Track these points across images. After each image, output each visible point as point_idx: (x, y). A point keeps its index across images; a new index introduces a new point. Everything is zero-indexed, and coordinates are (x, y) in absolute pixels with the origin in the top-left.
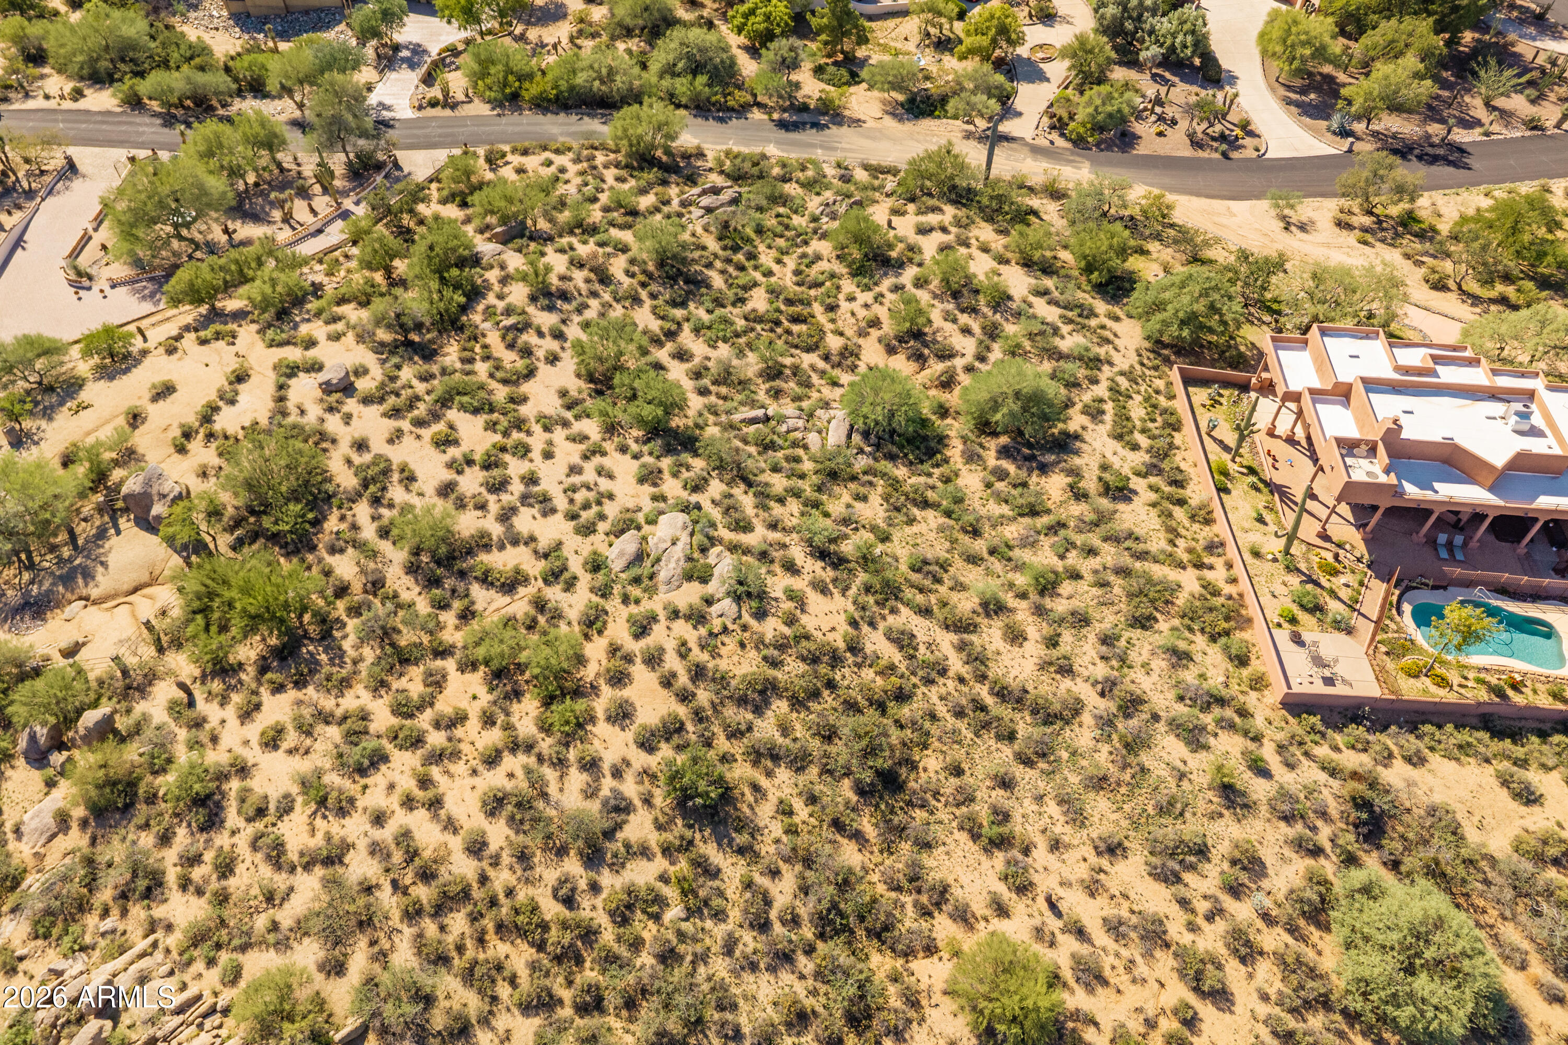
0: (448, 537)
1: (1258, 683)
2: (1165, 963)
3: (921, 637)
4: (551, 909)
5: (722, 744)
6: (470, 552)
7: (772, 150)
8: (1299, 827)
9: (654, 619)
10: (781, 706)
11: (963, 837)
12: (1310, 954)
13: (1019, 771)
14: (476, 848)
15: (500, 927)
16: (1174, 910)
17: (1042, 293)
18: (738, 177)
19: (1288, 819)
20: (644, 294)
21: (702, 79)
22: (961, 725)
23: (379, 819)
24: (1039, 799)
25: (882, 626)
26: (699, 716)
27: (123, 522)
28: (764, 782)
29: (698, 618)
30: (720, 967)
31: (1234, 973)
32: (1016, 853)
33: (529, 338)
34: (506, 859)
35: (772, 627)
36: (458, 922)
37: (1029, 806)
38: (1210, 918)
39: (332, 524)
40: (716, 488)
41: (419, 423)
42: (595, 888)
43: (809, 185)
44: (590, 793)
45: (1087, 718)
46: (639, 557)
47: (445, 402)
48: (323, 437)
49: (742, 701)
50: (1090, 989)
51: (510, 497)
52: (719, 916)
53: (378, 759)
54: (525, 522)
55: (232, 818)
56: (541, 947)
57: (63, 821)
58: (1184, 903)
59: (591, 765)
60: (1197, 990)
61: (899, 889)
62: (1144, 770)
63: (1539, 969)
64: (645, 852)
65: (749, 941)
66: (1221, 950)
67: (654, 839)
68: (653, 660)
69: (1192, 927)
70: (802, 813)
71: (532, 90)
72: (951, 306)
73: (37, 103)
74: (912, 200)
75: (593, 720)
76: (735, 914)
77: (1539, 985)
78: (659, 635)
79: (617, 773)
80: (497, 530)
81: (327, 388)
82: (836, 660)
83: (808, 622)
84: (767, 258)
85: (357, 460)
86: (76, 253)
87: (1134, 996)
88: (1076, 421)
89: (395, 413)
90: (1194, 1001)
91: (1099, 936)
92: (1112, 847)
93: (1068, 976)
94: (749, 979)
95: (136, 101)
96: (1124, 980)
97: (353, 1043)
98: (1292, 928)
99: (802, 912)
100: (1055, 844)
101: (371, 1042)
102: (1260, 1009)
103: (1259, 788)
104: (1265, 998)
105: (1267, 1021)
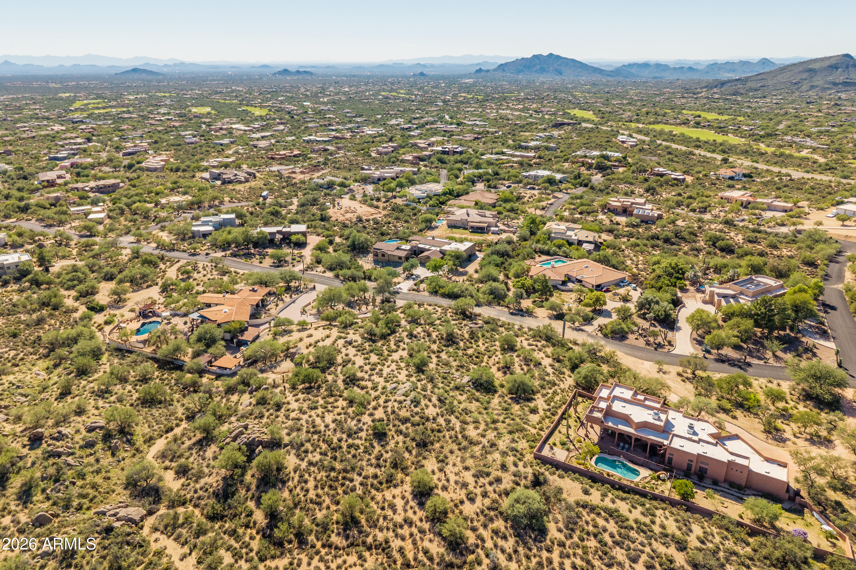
0: (354, 375)
2: (464, 491)
3: (453, 422)
4: (335, 441)
5: (391, 426)
6: (358, 380)
7: (503, 319)
8: (517, 478)
9: (391, 400)
10: (409, 425)
12: (501, 501)
13: (456, 451)
14: (327, 426)
15: (323, 440)
16: (473, 483)
17: (552, 366)
18: (486, 323)
19: (515, 475)
20: (438, 342)
21: (492, 296)
22: (450, 441)
23: (310, 416)
25: (444, 417)
26: (388, 420)
27: (288, 359)
28: (395, 436)
29: (400, 403)
30: (364, 463)
31: (479, 499)
32: (444, 464)
33: (401, 344)
34: (331, 430)
35: (417, 410)
36: (316, 437)
37: (454, 457)
38: (481, 487)
39: (332, 369)
40: (424, 382)
41: (363, 354)
42: (346, 441)
43: (507, 329)
44: (355, 425)
45: (481, 446)
46: (395, 388)
47: (371, 351)
48: (340, 352)
49: (400, 420)
50: (443, 491)
51: (374, 372)
52: (370, 454)
53: (316, 408)
54: (374, 377)
55: (283, 410)
56: (329, 446)
57: (250, 404)
58: (476, 482)
59: (359, 421)
60: (468, 498)
61: (413, 464)
62: (486, 458)
63: (560, 524)
64: (361, 439)
65: (374, 461)
66: (479, 493)
67: (364, 437)
68: (385, 408)
69: (475, 487)
70: (400, 445)
71: (442, 291)
72: (522, 363)
73: (314, 272)
74: (533, 338)
75: (365, 414)
76: (373, 456)
77: (558, 527)
78: (390, 403)
79: (364, 424)
80: (366, 377)
81: (346, 342)
82: (429, 420)
83: (426, 411)
85: (344, 358)
86: (306, 306)
87: (452, 495)
88: (537, 396)
89: (359, 351)
90: (465, 499)
91: (452, 482)
92: (467, 468)
93: (440, 487)
94: (369, 467)
95: (337, 276)
96: (451, 492)
97: (286, 445)
98: (500, 495)
99: (389, 461)
100: (454, 465)
101: (289, 447)
102: (481, 506)
103: (512, 469)
104: (483, 505)
105: (481, 509)
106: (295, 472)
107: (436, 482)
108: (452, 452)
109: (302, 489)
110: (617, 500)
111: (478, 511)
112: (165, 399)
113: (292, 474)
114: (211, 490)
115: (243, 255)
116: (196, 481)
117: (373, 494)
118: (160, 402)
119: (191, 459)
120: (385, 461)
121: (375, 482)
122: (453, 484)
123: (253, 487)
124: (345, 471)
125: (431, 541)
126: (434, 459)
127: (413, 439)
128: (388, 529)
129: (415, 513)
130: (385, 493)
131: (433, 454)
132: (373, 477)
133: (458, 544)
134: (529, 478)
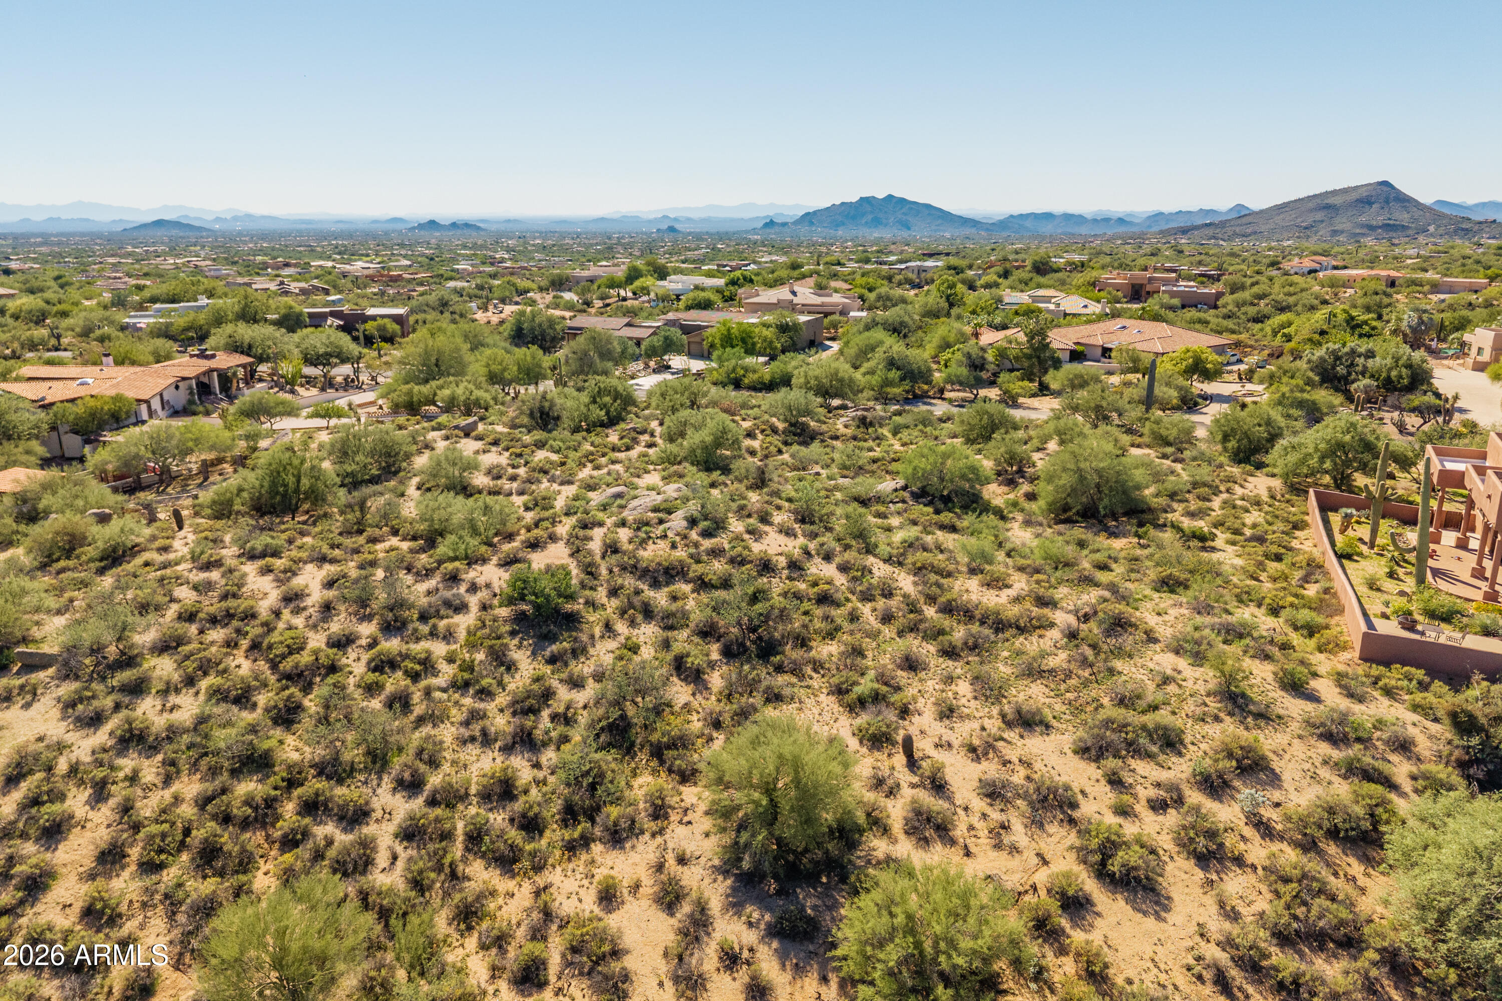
1: (1332, 647)
3: (880, 572)
4: (314, 649)
5: (599, 594)
8: (1353, 751)
9: (601, 524)
10: (683, 587)
11: (829, 700)
12: (1336, 884)
13: (937, 661)
14: (292, 598)
15: (255, 646)
16: (1102, 788)
17: (1168, 457)
19: (1330, 737)
20: (761, 437)
22: (886, 629)
24: (950, 680)
25: (838, 560)
26: (590, 574)
28: (621, 627)
30: (447, 733)
31: (1181, 875)
34: (310, 611)
35: (714, 542)
38: (1158, 806)
39: (390, 483)
41: (509, 449)
42: (373, 645)
44: (432, 593)
48: (428, 448)
52: (484, 694)
58: (1115, 781)
59: (452, 579)
60: (1102, 873)
61: (718, 725)
62: (1112, 672)
64: (448, 636)
65: (501, 722)
66: (1166, 843)
67: (466, 632)
68: (576, 541)
69: (1123, 811)
70: (646, 654)
75: (484, 561)
76: (502, 699)
78: (597, 531)
79: (473, 589)
80: (512, 486)
81: (455, 429)
82: (769, 569)
83: (755, 546)
85: (441, 457)
87: (992, 862)
88: (1169, 516)
89: (493, 443)
90: (1091, 886)
91: (966, 794)
92: (1028, 722)
93: (897, 826)
94: (473, 750)
96: (982, 844)
98: (1310, 847)
99: (583, 718)
100: (947, 713)
102: (1217, 926)
103: (1294, 707)
104: (1233, 916)
105: (1227, 943)
107: (870, 796)
108: (911, 664)
111: (1213, 953)
117: (472, 888)
120: (565, 719)
121: (498, 819)
122: (979, 804)
126: (829, 702)
127: (707, 632)
130: (554, 876)
131: (817, 681)
132: (486, 796)
134: (1423, 746)
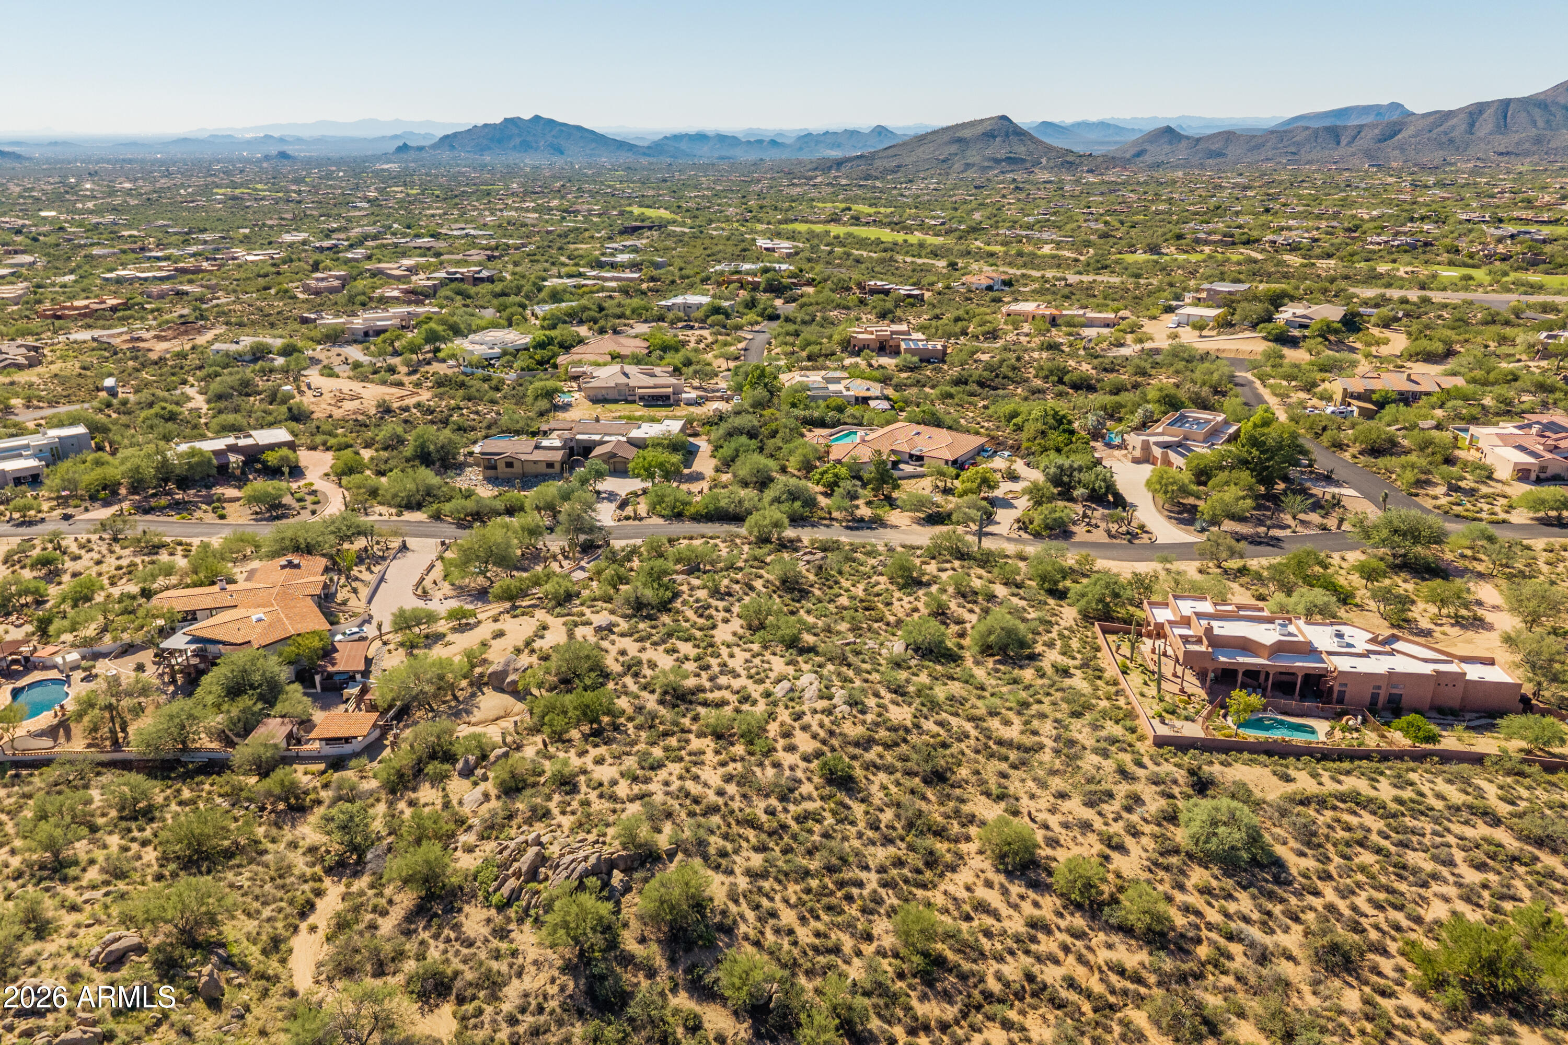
1: (1141, 738)
2: (1092, 838)
3: (953, 723)
4: (764, 818)
5: (847, 761)
6: (694, 694)
7: (843, 539)
8: (1162, 787)
9: (804, 713)
10: (878, 749)
11: (983, 798)
12: (1169, 835)
13: (1011, 772)
14: (720, 793)
15: (738, 822)
16: (1097, 817)
17: (1013, 595)
18: (824, 550)
19: (1155, 783)
20: (775, 596)
21: (797, 504)
22: (980, 757)
23: (667, 784)
24: (1023, 781)
25: (931, 719)
26: (832, 750)
27: (485, 690)
28: (872, 777)
29: (829, 712)
30: (856, 843)
31: (1129, 842)
32: (1012, 801)
33: (711, 612)
34: (737, 798)
35: (869, 718)
36: (716, 820)
37: (1017, 784)
38: (1115, 820)
39: (612, 685)
40: (830, 667)
41: (655, 644)
42: (786, 810)
43: (868, 554)
44: (779, 776)
45: (1047, 750)
46: (792, 691)
47: (666, 636)
48: (600, 650)
49: (857, 744)
50: (1054, 848)
51: (713, 672)
52: (853, 823)
53: (661, 765)
54: (723, 680)
55: (584, 789)
56: (759, 830)
57: (486, 797)
58: (1100, 814)
59: (778, 766)
60: (1109, 846)
61: (949, 817)
62: (1078, 767)
63: (1292, 843)
64: (810, 798)
65: (870, 834)
66: (1122, 832)
67: (815, 794)
68: (805, 728)
69: (1106, 824)
70: (893, 789)
71: (689, 513)
72: (961, 600)
74: (933, 558)
75: (775, 750)
76: (861, 824)
77: (1292, 849)
78: (807, 719)
79: (792, 769)
80: (705, 683)
81: (600, 629)
82: (907, 730)
83: (890, 716)
84: (846, 584)
85: (621, 659)
86: (418, 584)
87: (1077, 850)
88: (1039, 648)
89: (641, 640)
90: (1108, 851)
91: (1057, 829)
92: (1062, 796)
93: (1042, 844)
94: (871, 848)
95: (437, 517)
96: (1071, 845)
97: (671, 855)
98: (1159, 825)
100: (1032, 796)
101: (680, 856)
102: (1144, 855)
103: (1140, 772)
104: (1146, 851)
105: (1148, 859)
106: (736, 902)
108: (1003, 776)
109: (777, 931)
110: (1342, 778)
111: (1146, 863)
112: (237, 844)
113: (733, 908)
114: (553, 1004)
115: (169, 506)
116: (494, 998)
117: (921, 896)
118: (228, 854)
119: (434, 953)
120: (892, 828)
121: (906, 872)
122: (1064, 831)
123: (660, 962)
124: (831, 869)
125: (1110, 947)
127: (910, 773)
128: (1012, 953)
129: (1036, 905)
130: (943, 887)
131: (972, 790)
132: (894, 865)
133: (1163, 934)
134: (1181, 781)
